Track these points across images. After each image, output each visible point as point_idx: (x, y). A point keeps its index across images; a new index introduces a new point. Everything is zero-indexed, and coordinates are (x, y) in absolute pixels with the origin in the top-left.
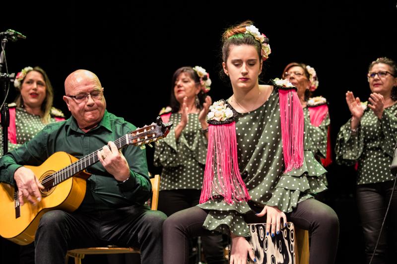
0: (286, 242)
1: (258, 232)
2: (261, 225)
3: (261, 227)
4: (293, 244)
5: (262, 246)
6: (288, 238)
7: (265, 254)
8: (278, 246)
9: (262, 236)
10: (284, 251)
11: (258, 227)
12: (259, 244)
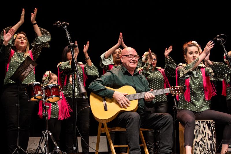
0: (212, 128)
1: (203, 124)
2: (204, 121)
3: (204, 122)
4: (215, 129)
5: (204, 129)
6: (213, 127)
7: (205, 133)
8: (210, 130)
9: (204, 125)
10: (212, 132)
11: (203, 122)
12: (203, 129)
